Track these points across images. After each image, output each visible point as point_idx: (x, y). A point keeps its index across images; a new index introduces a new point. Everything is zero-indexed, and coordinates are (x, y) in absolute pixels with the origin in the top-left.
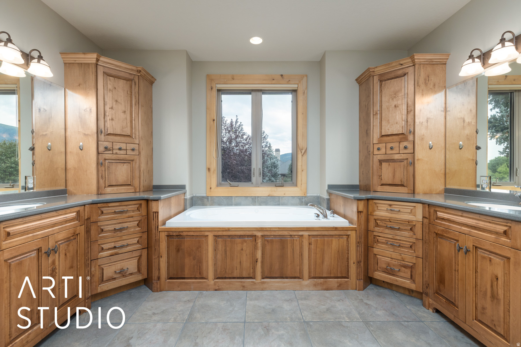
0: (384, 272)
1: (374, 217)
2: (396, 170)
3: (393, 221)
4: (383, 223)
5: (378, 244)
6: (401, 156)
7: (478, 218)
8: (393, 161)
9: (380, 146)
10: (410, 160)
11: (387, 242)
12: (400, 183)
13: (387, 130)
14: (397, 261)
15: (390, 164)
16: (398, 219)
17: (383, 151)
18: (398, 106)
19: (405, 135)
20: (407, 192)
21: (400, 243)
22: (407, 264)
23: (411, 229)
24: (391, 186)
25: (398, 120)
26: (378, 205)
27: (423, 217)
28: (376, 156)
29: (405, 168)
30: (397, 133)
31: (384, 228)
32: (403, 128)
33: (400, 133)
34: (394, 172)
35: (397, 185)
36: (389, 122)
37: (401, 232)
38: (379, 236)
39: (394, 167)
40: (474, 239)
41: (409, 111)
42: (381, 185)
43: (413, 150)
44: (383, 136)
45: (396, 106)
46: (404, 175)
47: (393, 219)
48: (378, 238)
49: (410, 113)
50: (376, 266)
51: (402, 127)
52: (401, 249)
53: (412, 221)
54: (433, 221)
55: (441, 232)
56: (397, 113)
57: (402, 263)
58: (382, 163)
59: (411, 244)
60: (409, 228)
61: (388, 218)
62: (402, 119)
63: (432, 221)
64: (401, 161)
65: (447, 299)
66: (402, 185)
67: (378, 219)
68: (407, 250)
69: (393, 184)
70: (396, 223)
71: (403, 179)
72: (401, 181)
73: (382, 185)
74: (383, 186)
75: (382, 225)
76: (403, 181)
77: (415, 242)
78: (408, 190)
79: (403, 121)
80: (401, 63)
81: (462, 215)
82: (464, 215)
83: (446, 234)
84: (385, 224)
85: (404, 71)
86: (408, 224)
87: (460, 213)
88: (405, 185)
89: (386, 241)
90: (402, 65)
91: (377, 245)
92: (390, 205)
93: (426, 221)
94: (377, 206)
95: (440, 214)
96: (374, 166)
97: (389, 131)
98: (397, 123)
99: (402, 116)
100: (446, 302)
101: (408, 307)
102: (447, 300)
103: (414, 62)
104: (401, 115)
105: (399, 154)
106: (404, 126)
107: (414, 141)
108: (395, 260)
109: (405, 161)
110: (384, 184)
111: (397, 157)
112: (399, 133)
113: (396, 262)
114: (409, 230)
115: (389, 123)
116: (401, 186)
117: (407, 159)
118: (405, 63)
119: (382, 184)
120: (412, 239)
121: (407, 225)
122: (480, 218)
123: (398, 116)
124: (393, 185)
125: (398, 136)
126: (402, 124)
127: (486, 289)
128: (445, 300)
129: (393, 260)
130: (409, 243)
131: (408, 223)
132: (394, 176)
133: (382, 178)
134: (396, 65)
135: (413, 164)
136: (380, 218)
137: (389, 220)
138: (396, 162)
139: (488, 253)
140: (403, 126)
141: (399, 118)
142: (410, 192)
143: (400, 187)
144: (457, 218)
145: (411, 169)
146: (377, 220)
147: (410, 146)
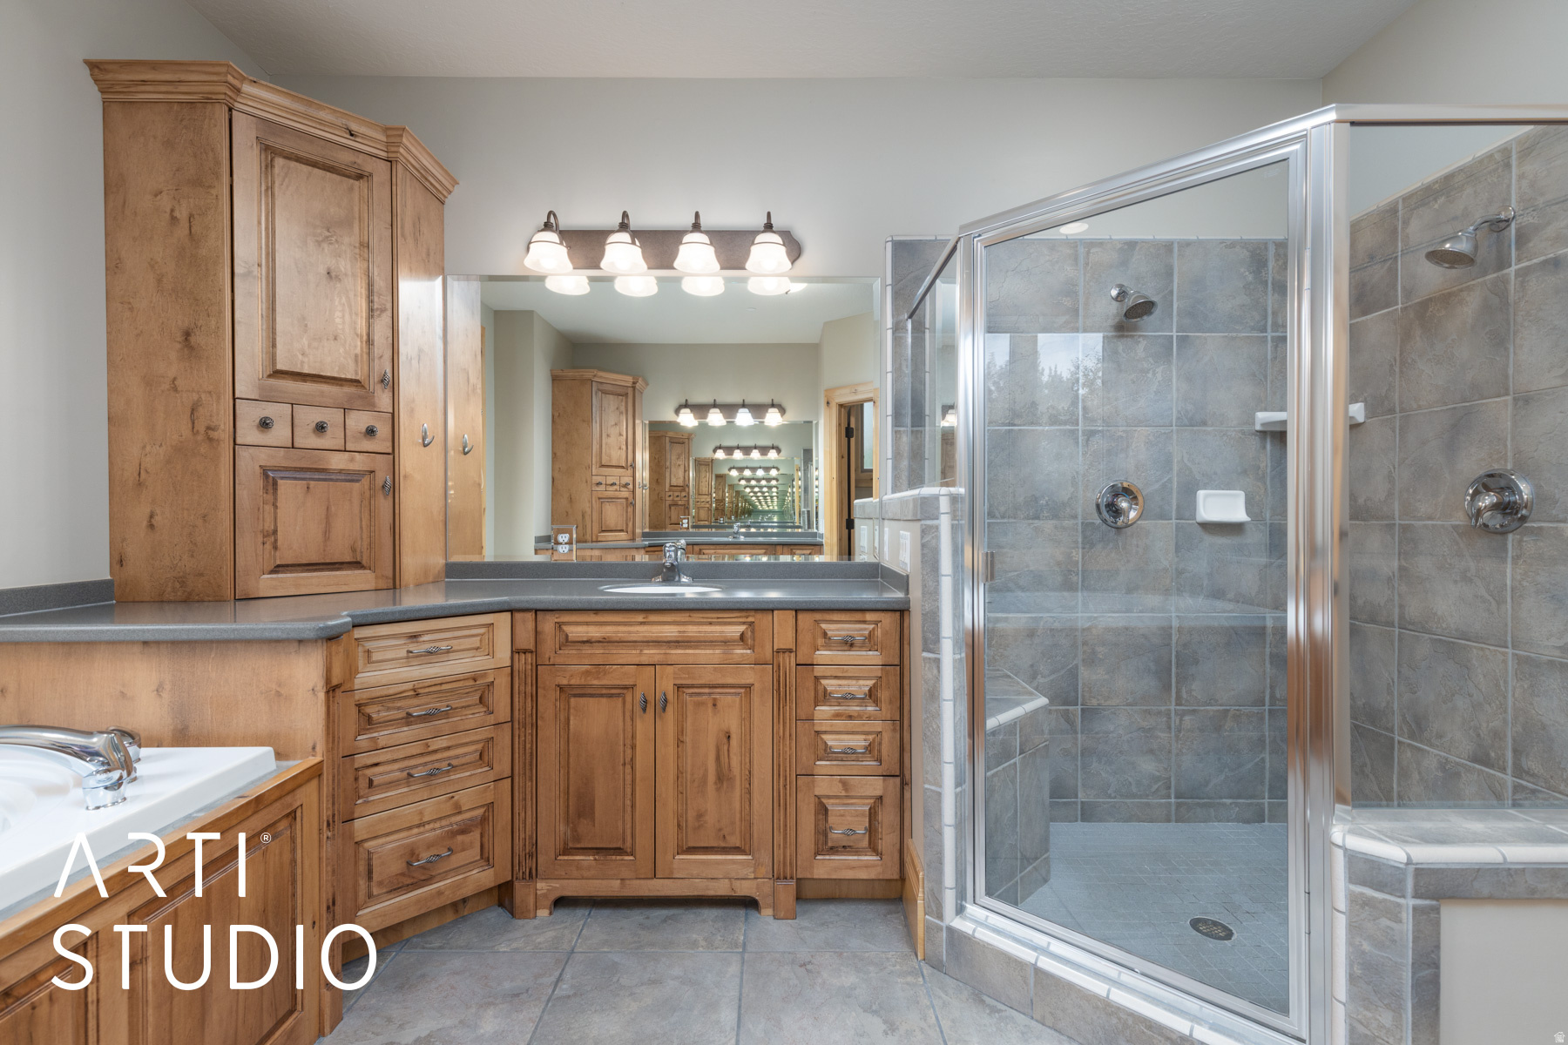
0: (395, 890)
1: (357, 697)
2: (333, 509)
3: (427, 690)
4: (389, 709)
5: (371, 798)
6: (352, 460)
7: (687, 619)
8: (323, 473)
9: (269, 410)
10: (383, 476)
11: (405, 773)
12: (348, 558)
13: (300, 357)
14: (437, 825)
15: (311, 486)
16: (448, 679)
17: (280, 433)
18: (338, 279)
19: (363, 386)
20: (372, 585)
21: (449, 758)
22: (469, 820)
23: (481, 700)
24: (315, 570)
25: (340, 327)
26: (370, 645)
27: (515, 651)
28: (252, 450)
29: (366, 503)
30: (336, 375)
31: (392, 725)
32: (356, 361)
33: (349, 377)
34: (327, 517)
35: (337, 566)
36: (306, 325)
37: (451, 720)
38: (376, 765)
39: (328, 499)
40: (676, 670)
41: (377, 309)
42: (272, 572)
43: (390, 444)
44: (278, 374)
45: (333, 274)
46: (361, 528)
47: (426, 685)
48: (369, 772)
49: (379, 316)
50: (362, 883)
51: (353, 357)
52: (453, 777)
53: (484, 674)
54: (552, 654)
55: (581, 679)
56: (337, 303)
57: (456, 824)
58: (280, 482)
59: (479, 746)
60: (477, 697)
61: (410, 686)
62: (355, 328)
63: (547, 656)
64: (351, 477)
65: (597, 850)
66: (357, 565)
67: (373, 701)
68: (468, 774)
69: (323, 561)
70: (435, 696)
71: (359, 543)
72: (354, 550)
73: (278, 569)
74: (283, 572)
75: (389, 718)
76: (358, 550)
77: (492, 735)
78: (377, 577)
79: (357, 335)
80: (354, 127)
81: (645, 620)
82: (653, 618)
83: (598, 678)
84: (399, 708)
85: (359, 161)
86: (472, 687)
87: (640, 618)
88: (364, 562)
89: (402, 770)
90: (352, 135)
91: (367, 802)
92: (414, 637)
93: (524, 662)
94: (369, 652)
95: (576, 632)
96: (242, 493)
97: (306, 360)
98: (335, 339)
99: (354, 317)
100: (595, 860)
101: (503, 948)
102: (598, 854)
103: (393, 149)
104: (351, 314)
105: (345, 451)
106: (362, 355)
107: (393, 414)
108: (431, 826)
109: (366, 481)
110: (287, 566)
111: (338, 462)
112: (343, 376)
113: (435, 829)
114: (477, 705)
115: (305, 332)
116: (350, 569)
117: (372, 472)
118: (364, 136)
119: (278, 566)
120: (485, 730)
121: (468, 691)
122: (691, 619)
123: (338, 314)
124: (321, 567)
125: (337, 385)
126: (356, 347)
127: (706, 770)
128: (591, 858)
129: (427, 827)
130: (472, 748)
131: (471, 683)
132: (327, 534)
133: (279, 543)
134: (332, 125)
135: (392, 489)
136: (378, 694)
137: (414, 690)
138: (331, 480)
139: (707, 690)
140: (356, 356)
141: (344, 323)
142: (382, 584)
143: (349, 572)
144: (629, 632)
145: (384, 505)
146: (366, 705)
147: (383, 430)
